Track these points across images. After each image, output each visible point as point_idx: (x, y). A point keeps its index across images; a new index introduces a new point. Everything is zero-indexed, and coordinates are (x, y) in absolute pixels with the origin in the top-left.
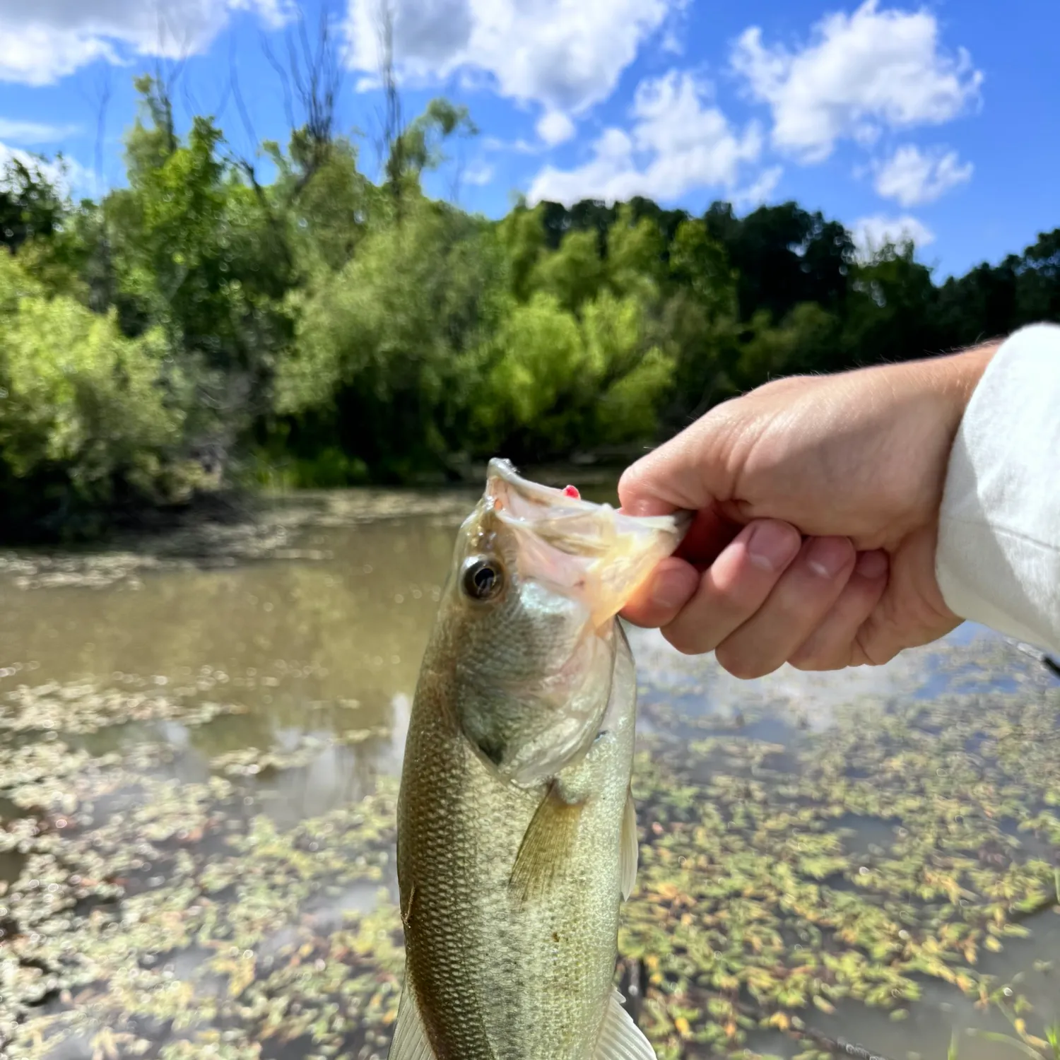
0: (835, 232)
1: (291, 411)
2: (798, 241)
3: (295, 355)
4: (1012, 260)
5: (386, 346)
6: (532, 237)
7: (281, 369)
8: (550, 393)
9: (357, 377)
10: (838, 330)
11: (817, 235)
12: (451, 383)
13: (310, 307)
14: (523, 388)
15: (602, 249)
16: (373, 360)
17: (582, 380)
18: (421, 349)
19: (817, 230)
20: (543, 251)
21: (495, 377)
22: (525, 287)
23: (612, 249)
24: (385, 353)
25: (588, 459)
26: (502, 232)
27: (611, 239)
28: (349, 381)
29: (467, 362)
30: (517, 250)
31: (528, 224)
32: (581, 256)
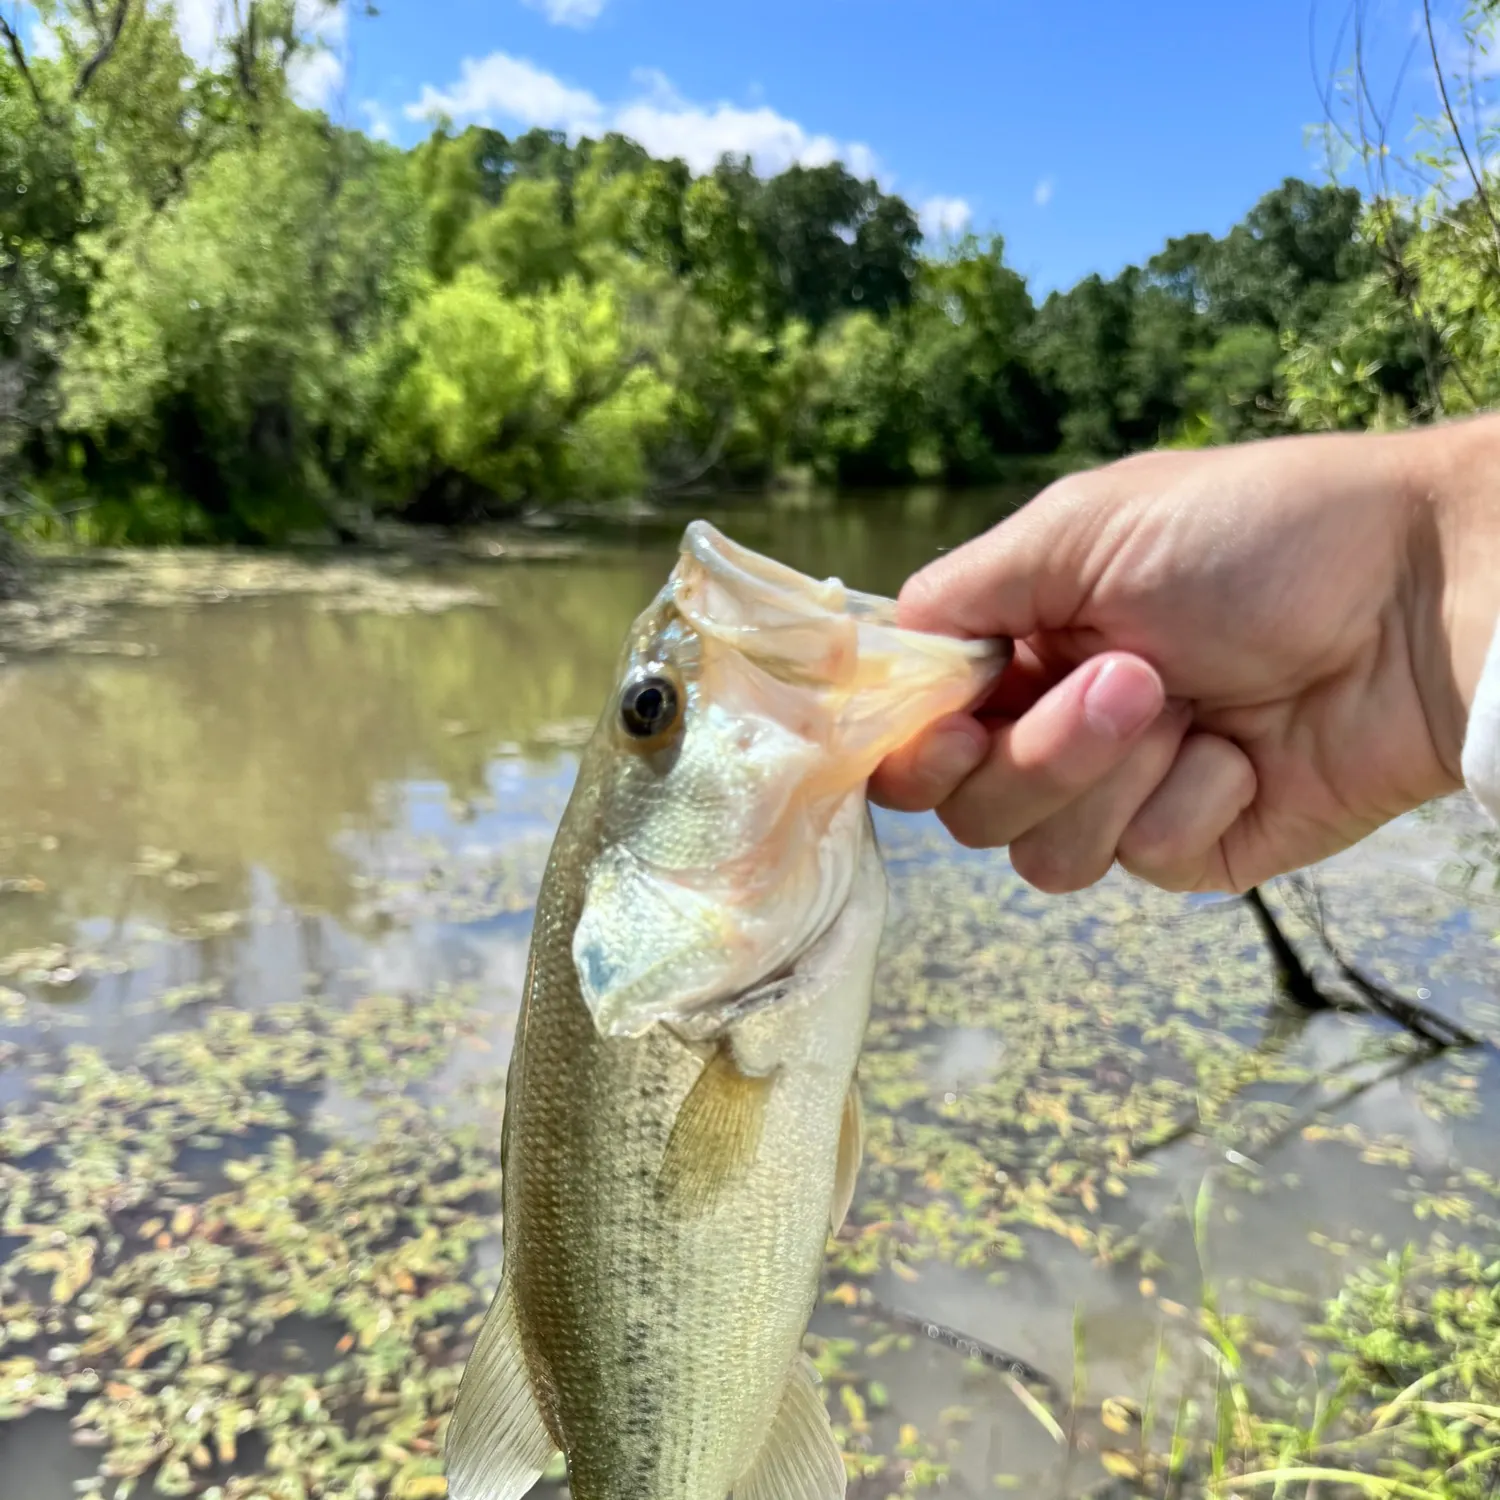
0: (896, 214)
1: (83, 425)
2: (846, 222)
3: (92, 338)
4: (1131, 272)
5: (240, 333)
6: (460, 181)
7: (67, 359)
8: (491, 421)
9: (191, 379)
10: (898, 355)
11: (871, 214)
12: (338, 397)
13: (116, 263)
14: (448, 409)
15: (565, 207)
16: (217, 353)
17: (539, 403)
18: (291, 342)
19: (870, 206)
20: (477, 203)
21: (403, 392)
22: (449, 258)
23: (579, 208)
24: (235, 344)
25: (546, 521)
26: (414, 170)
27: (579, 192)
28: (180, 384)
29: (364, 366)
30: (437, 201)
31: (455, 160)
32: (533, 216)
